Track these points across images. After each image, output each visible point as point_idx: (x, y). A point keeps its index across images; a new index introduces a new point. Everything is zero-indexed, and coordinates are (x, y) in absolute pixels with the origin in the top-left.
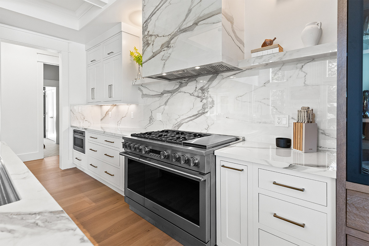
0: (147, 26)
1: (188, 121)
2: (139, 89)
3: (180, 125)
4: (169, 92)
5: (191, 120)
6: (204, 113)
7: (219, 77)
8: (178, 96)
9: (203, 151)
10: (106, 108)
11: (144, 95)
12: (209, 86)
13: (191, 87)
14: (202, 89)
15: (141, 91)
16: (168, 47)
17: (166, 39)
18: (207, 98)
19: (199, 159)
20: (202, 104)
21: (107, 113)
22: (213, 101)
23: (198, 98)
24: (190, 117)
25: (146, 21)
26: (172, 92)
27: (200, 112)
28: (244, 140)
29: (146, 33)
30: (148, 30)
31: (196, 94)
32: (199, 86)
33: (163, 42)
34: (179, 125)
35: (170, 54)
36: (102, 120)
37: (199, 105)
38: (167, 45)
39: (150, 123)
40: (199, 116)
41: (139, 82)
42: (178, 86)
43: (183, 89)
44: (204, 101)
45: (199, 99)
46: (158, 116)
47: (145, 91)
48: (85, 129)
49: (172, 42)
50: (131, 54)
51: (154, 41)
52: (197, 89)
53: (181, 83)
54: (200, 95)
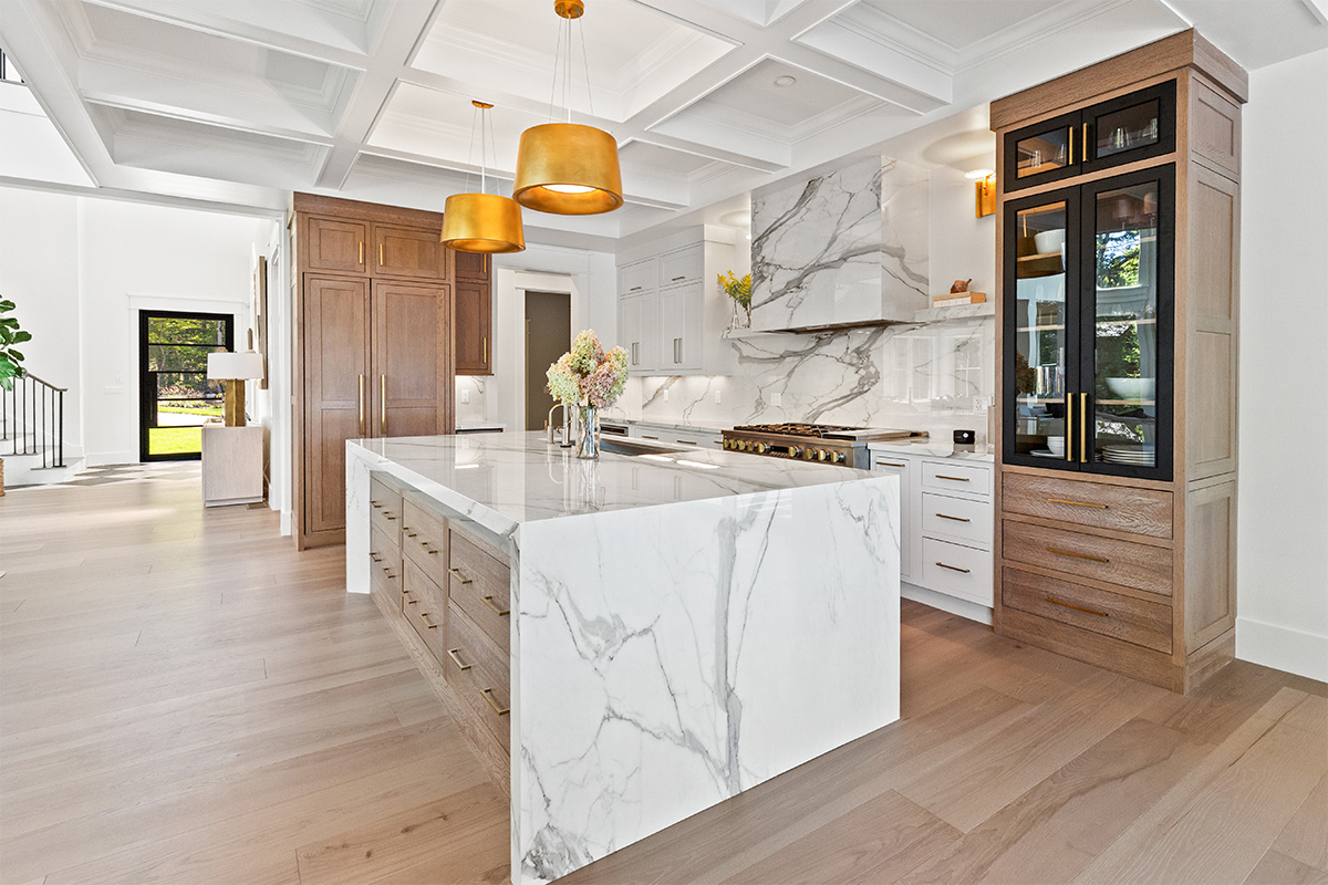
0: (760, 247)
1: (833, 408)
2: (734, 346)
3: (817, 415)
4: (795, 354)
5: (839, 405)
6: (861, 393)
7: (886, 333)
8: (813, 362)
9: (852, 443)
10: (655, 382)
11: (743, 359)
12: (870, 346)
13: (838, 346)
14: (858, 351)
15: (739, 350)
16: (798, 287)
17: (795, 275)
18: (866, 368)
19: (845, 453)
20: (857, 377)
21: (658, 392)
22: (877, 373)
23: (850, 367)
24: (837, 400)
25: (759, 239)
26: (801, 355)
27: (855, 391)
28: (928, 437)
29: (759, 259)
30: (763, 254)
31: (847, 359)
32: (853, 346)
33: (790, 279)
34: (815, 414)
35: (802, 299)
36: (644, 406)
37: (852, 379)
38: (797, 284)
39: (756, 412)
40: (852, 399)
41: (734, 334)
42: (814, 344)
43: (824, 350)
44: (862, 372)
45: (854, 369)
46: (775, 399)
47: (747, 350)
48: (630, 422)
49: (805, 280)
50: (720, 280)
51: (773, 275)
52: (849, 351)
53: (820, 339)
54: (855, 361)
